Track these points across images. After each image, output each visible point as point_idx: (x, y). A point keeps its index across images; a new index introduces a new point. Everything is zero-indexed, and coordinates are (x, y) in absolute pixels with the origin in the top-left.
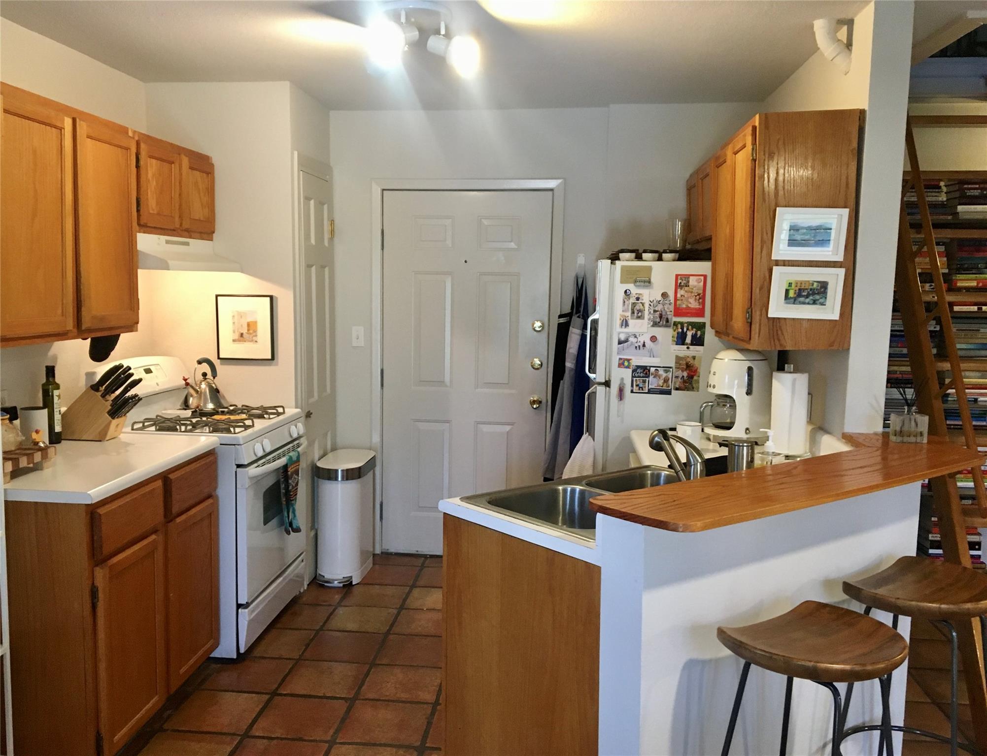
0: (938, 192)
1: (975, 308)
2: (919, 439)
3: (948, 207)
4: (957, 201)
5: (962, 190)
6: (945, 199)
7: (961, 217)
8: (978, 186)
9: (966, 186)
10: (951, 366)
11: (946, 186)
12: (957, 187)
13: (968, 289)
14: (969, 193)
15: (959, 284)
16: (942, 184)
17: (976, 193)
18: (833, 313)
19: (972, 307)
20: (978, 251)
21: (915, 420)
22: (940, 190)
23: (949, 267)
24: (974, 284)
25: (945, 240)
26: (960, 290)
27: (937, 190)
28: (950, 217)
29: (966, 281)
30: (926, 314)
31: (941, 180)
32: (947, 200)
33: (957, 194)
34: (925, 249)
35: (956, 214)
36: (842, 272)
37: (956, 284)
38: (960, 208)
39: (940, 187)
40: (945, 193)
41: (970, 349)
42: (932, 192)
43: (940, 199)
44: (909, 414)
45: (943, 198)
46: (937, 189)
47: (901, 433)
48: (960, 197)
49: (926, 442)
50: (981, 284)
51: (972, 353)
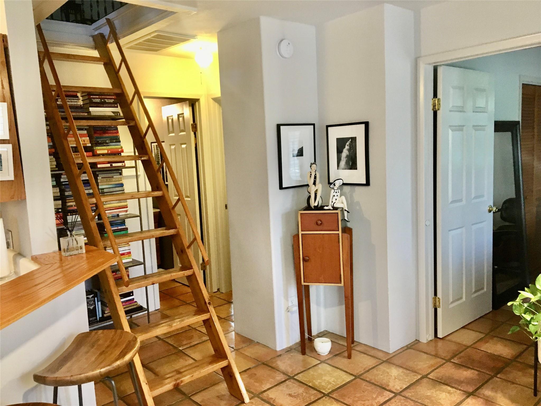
0: (77, 99)
1: (109, 165)
2: (80, 251)
3: (84, 108)
4: (88, 105)
5: (90, 99)
6: (82, 104)
7: (93, 114)
8: (98, 97)
9: (92, 97)
10: (96, 200)
11: (82, 96)
12: (87, 97)
13: (103, 155)
14: (94, 100)
15: (98, 152)
16: (79, 95)
17: (98, 100)
18: (9, 175)
19: (107, 165)
20: (105, 133)
21: (75, 239)
22: (78, 99)
23: (91, 142)
24: (106, 152)
25: (86, 128)
26: (99, 155)
27: (76, 99)
28: (86, 114)
29: (101, 150)
30: (79, 171)
31: (77, 92)
32: (83, 104)
33: (87, 101)
34: (71, 132)
35: (89, 112)
36: (10, 146)
37: (96, 152)
38: (91, 109)
39: (78, 97)
40: (82, 101)
41: (109, 188)
42: (73, 99)
43: (79, 104)
44: (71, 237)
45: (81, 103)
46: (76, 97)
47: (68, 250)
48: (90, 103)
49: (85, 252)
50: (109, 152)
51: (111, 190)
